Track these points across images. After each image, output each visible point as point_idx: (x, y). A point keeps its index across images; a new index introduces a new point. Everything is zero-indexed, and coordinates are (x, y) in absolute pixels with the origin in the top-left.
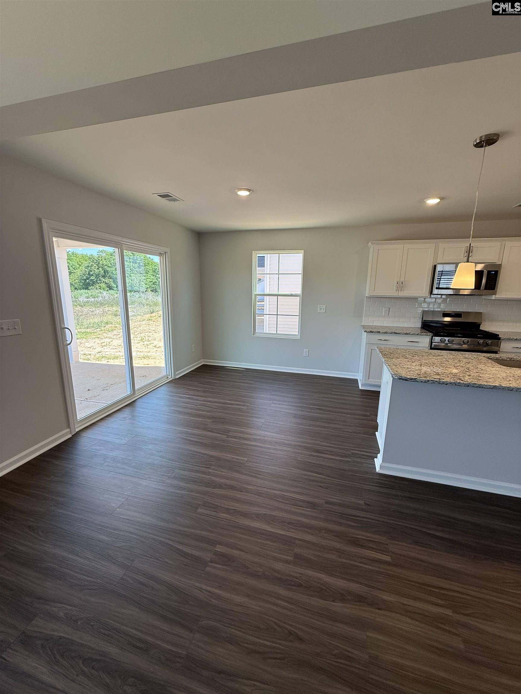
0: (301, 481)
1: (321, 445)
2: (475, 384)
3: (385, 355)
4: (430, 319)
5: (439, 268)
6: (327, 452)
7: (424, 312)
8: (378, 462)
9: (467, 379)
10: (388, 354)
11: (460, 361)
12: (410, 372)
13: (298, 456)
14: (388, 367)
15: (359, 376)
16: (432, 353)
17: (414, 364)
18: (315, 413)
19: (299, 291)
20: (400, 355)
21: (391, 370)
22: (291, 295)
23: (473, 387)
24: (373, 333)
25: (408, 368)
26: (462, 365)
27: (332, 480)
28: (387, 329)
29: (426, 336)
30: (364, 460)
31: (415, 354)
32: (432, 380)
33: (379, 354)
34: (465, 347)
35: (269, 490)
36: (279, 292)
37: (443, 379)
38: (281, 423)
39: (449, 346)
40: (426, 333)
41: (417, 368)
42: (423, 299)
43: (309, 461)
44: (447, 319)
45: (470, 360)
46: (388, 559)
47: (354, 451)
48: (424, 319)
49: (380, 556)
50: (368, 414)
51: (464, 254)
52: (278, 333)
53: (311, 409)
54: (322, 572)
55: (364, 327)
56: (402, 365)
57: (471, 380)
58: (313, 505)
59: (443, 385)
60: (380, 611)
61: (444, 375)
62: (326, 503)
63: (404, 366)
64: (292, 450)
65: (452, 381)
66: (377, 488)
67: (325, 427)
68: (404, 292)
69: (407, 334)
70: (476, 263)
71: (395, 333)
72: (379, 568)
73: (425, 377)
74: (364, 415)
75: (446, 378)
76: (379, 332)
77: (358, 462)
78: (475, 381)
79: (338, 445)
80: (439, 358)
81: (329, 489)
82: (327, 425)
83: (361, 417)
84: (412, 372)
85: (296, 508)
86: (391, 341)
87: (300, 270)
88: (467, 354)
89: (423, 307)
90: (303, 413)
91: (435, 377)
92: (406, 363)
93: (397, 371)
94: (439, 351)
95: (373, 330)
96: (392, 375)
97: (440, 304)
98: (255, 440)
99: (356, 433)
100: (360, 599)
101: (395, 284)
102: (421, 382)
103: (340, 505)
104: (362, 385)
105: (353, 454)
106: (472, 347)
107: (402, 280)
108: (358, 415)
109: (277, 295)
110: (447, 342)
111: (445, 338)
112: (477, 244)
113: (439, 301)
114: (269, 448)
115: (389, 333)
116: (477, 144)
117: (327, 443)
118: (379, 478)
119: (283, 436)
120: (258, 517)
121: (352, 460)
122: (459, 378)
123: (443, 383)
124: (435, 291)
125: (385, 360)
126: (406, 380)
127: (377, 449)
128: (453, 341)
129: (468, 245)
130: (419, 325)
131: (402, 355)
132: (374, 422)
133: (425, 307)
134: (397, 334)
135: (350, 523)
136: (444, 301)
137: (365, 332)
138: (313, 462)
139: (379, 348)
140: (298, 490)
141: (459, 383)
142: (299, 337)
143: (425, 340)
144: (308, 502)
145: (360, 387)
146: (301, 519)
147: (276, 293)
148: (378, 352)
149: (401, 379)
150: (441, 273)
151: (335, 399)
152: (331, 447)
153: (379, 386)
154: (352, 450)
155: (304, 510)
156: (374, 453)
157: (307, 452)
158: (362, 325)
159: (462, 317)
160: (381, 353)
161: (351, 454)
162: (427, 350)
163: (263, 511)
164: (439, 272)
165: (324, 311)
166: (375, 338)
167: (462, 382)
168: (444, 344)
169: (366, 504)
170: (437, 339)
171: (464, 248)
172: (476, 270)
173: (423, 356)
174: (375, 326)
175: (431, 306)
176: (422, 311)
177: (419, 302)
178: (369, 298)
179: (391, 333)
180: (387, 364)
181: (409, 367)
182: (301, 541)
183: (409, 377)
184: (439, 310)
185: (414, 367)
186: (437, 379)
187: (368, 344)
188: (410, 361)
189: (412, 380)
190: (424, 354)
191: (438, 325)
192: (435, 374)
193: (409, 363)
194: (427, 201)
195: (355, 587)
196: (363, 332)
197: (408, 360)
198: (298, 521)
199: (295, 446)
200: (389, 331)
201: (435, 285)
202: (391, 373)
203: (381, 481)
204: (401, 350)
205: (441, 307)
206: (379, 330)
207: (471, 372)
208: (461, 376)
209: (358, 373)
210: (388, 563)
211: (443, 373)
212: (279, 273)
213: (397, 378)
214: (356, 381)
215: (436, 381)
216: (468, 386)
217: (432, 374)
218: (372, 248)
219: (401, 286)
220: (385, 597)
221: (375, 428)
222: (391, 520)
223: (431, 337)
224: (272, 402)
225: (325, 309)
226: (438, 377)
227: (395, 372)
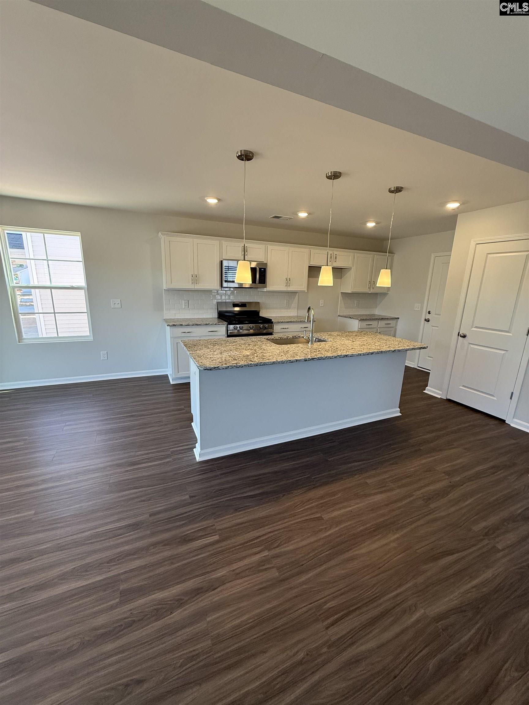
0: (117, 506)
1: (137, 456)
2: (261, 363)
3: (189, 348)
4: (224, 309)
5: (225, 263)
6: (144, 461)
7: (218, 303)
8: (197, 451)
9: (256, 360)
10: (191, 346)
11: (249, 345)
12: (213, 361)
13: (110, 478)
14: (194, 359)
15: (169, 371)
16: (229, 341)
17: (215, 353)
18: (124, 422)
19: (82, 282)
20: (203, 346)
21: (196, 362)
22: (72, 288)
23: (260, 365)
24: (176, 327)
25: (210, 358)
26: (251, 348)
27: (155, 488)
28: (189, 321)
29: (223, 325)
30: (184, 455)
31: (215, 344)
32: (231, 366)
33: (184, 348)
34: (252, 331)
35: (75, 537)
36: (52, 284)
37: (239, 363)
38: (83, 447)
39: (241, 332)
40: (222, 322)
41: (218, 357)
42: (216, 291)
43: (125, 478)
44: (237, 309)
45: (256, 343)
46: (216, 538)
47: (173, 449)
48: (219, 310)
49: (211, 539)
50: (183, 407)
51: (242, 253)
52: (59, 336)
53: (119, 418)
54: (156, 591)
55: (166, 321)
56: (206, 356)
57: (259, 360)
58: (135, 526)
59: (240, 368)
60: (216, 591)
61: (240, 359)
62: (150, 516)
63: (207, 357)
64: (101, 475)
65: (246, 364)
66: (200, 476)
67: (137, 435)
68: (199, 284)
69: (207, 325)
70: (250, 261)
71: (196, 324)
72: (209, 551)
73: (226, 364)
74: (179, 410)
75: (241, 362)
76: (181, 325)
77: (179, 459)
78: (261, 361)
79: (156, 448)
80: (234, 344)
81: (152, 499)
82: (141, 431)
83: (176, 412)
84: (215, 361)
85: (116, 539)
86: (193, 332)
87: (80, 257)
88: (254, 338)
89: (217, 298)
90: (109, 427)
91: (233, 363)
92: (209, 353)
93: (201, 363)
94: (234, 338)
95: (175, 324)
96: (198, 367)
97: (229, 296)
98: (44, 481)
99: (173, 430)
100: (198, 592)
101: (190, 276)
102: (223, 369)
103: (166, 510)
104: (172, 380)
105: (172, 452)
106: (257, 331)
107: (195, 273)
108: (173, 411)
109: (51, 288)
110: (238, 329)
111: (237, 325)
112: (250, 245)
113: (229, 292)
114: (69, 484)
115: (191, 325)
116: (239, 156)
117: (144, 451)
118: (200, 466)
119: (88, 462)
120: (63, 578)
121: (173, 459)
122: (250, 360)
123: (240, 366)
124: (225, 284)
125: (190, 353)
126: (210, 369)
127: (195, 439)
128: (243, 327)
129: (243, 246)
130: (216, 315)
131: (205, 346)
132: (189, 414)
133: (218, 298)
134: (198, 325)
135: (178, 524)
136: (233, 293)
137: (168, 326)
138: (131, 477)
139: (183, 341)
140: (116, 517)
141: (251, 364)
142: (91, 339)
143: (222, 329)
144: (129, 525)
145: (172, 383)
146: (122, 549)
147: (48, 284)
148: (183, 346)
149: (206, 369)
150: (227, 268)
151: (146, 400)
152: (147, 454)
153: (189, 377)
154: (171, 448)
155: (126, 537)
156: (192, 444)
157: (121, 470)
158: (164, 319)
159: (246, 307)
160: (186, 346)
161: (170, 453)
162: (224, 337)
163: (69, 567)
164: (225, 266)
165: (119, 306)
166: (179, 331)
167: (252, 363)
168: (237, 331)
169: (191, 497)
170: (231, 327)
171: (241, 248)
172: (251, 267)
173: (222, 344)
174: (177, 319)
175: (223, 297)
176: (216, 302)
177: (213, 294)
178: (168, 290)
179: (193, 325)
180: (192, 357)
181: (211, 356)
182: (126, 573)
183: (212, 366)
184: (230, 301)
185: (215, 356)
186: (235, 364)
187: (173, 338)
188: (212, 351)
189: (215, 369)
190: (223, 342)
191: (230, 314)
192: (233, 359)
193: (211, 353)
194: (207, 199)
195: (191, 584)
196: (166, 326)
197: (210, 350)
198: (121, 552)
199: (105, 468)
200: (191, 323)
201: (224, 279)
202: (197, 365)
203: (202, 469)
204: (203, 341)
205: (231, 298)
206: (181, 323)
207: (258, 353)
208: (251, 357)
209: (167, 368)
210: (217, 542)
211: (238, 357)
212: (47, 258)
213: (202, 369)
214: (166, 376)
215: (234, 366)
216: (257, 365)
217: (231, 360)
218: (163, 238)
219: (195, 279)
220: (219, 575)
221: (191, 419)
222: (214, 501)
223: (226, 326)
224: (64, 424)
225: (120, 304)
226: (236, 362)
227: (200, 364)
